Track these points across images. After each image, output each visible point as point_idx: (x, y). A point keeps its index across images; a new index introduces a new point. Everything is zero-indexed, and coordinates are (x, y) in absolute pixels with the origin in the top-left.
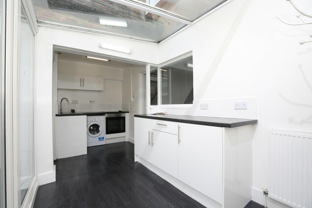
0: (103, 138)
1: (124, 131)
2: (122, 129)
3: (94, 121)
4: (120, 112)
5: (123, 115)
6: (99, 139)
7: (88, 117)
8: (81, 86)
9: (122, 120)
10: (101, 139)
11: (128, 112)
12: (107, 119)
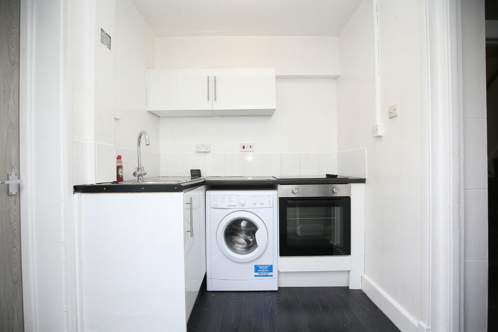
0: (270, 268)
1: (345, 249)
2: (337, 241)
3: (239, 207)
4: (332, 179)
5: (340, 191)
6: (256, 271)
7: (209, 193)
8: (208, 100)
9: (337, 211)
10: (264, 270)
11: (362, 181)
12: (284, 203)
